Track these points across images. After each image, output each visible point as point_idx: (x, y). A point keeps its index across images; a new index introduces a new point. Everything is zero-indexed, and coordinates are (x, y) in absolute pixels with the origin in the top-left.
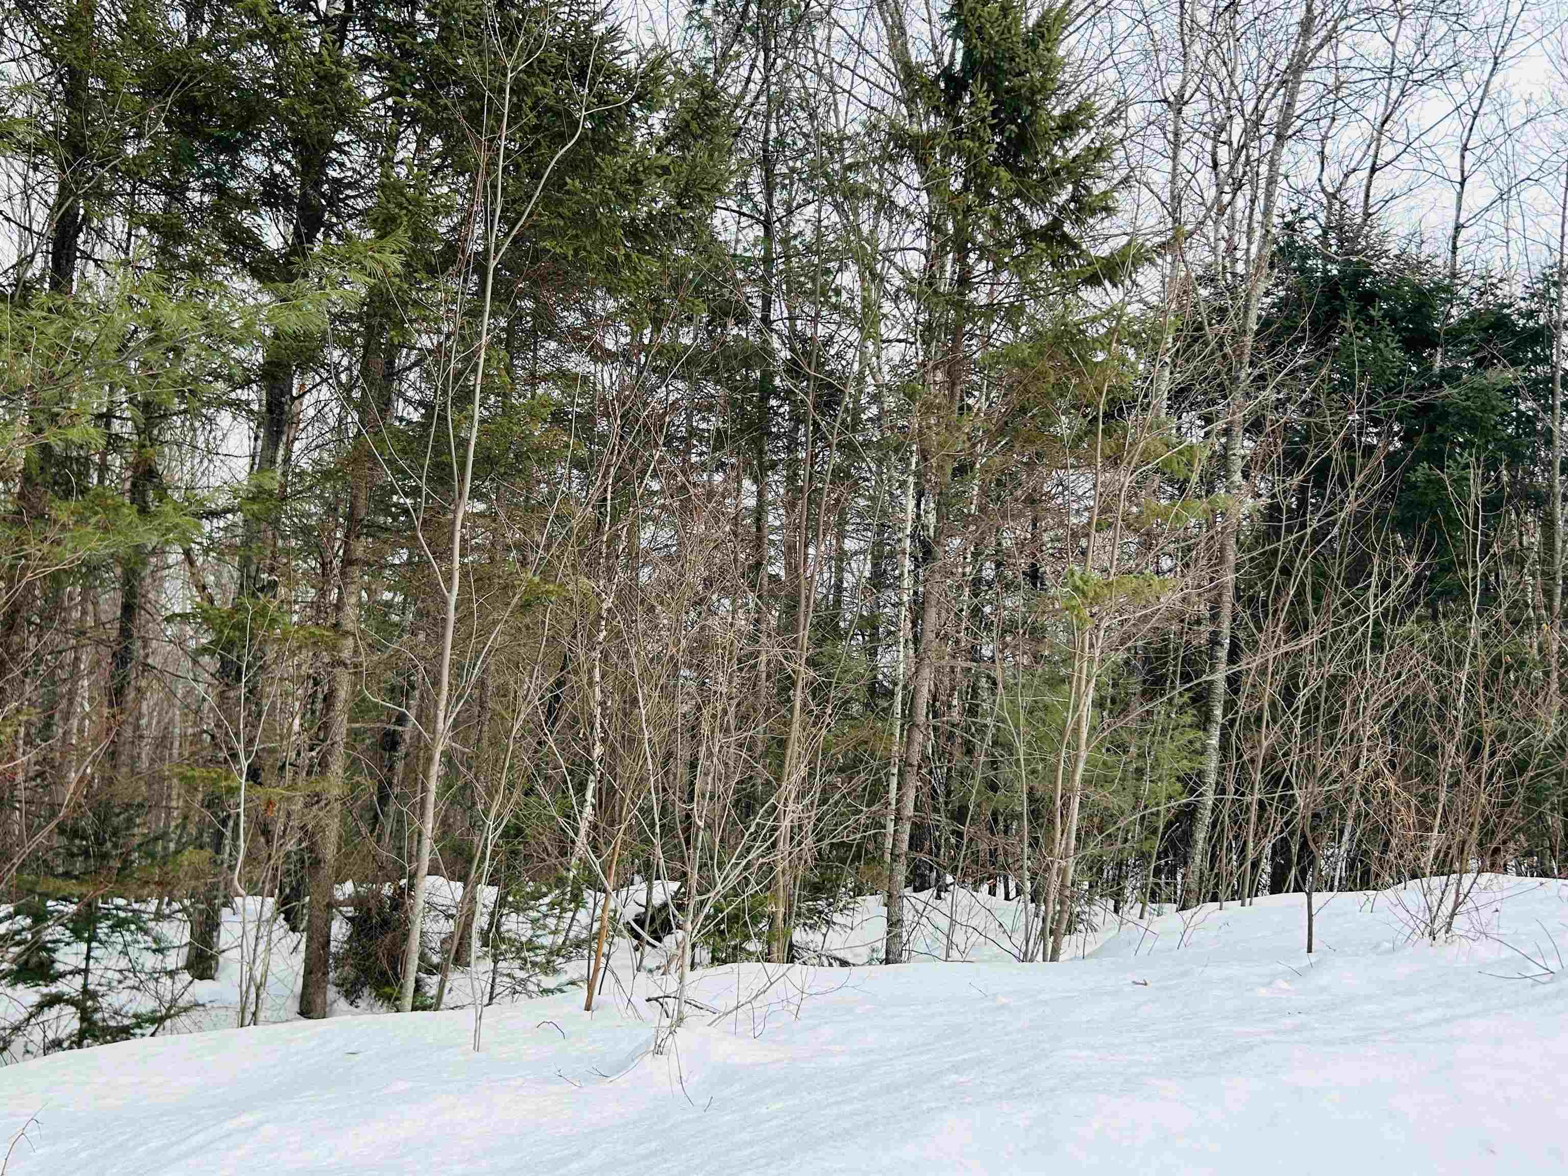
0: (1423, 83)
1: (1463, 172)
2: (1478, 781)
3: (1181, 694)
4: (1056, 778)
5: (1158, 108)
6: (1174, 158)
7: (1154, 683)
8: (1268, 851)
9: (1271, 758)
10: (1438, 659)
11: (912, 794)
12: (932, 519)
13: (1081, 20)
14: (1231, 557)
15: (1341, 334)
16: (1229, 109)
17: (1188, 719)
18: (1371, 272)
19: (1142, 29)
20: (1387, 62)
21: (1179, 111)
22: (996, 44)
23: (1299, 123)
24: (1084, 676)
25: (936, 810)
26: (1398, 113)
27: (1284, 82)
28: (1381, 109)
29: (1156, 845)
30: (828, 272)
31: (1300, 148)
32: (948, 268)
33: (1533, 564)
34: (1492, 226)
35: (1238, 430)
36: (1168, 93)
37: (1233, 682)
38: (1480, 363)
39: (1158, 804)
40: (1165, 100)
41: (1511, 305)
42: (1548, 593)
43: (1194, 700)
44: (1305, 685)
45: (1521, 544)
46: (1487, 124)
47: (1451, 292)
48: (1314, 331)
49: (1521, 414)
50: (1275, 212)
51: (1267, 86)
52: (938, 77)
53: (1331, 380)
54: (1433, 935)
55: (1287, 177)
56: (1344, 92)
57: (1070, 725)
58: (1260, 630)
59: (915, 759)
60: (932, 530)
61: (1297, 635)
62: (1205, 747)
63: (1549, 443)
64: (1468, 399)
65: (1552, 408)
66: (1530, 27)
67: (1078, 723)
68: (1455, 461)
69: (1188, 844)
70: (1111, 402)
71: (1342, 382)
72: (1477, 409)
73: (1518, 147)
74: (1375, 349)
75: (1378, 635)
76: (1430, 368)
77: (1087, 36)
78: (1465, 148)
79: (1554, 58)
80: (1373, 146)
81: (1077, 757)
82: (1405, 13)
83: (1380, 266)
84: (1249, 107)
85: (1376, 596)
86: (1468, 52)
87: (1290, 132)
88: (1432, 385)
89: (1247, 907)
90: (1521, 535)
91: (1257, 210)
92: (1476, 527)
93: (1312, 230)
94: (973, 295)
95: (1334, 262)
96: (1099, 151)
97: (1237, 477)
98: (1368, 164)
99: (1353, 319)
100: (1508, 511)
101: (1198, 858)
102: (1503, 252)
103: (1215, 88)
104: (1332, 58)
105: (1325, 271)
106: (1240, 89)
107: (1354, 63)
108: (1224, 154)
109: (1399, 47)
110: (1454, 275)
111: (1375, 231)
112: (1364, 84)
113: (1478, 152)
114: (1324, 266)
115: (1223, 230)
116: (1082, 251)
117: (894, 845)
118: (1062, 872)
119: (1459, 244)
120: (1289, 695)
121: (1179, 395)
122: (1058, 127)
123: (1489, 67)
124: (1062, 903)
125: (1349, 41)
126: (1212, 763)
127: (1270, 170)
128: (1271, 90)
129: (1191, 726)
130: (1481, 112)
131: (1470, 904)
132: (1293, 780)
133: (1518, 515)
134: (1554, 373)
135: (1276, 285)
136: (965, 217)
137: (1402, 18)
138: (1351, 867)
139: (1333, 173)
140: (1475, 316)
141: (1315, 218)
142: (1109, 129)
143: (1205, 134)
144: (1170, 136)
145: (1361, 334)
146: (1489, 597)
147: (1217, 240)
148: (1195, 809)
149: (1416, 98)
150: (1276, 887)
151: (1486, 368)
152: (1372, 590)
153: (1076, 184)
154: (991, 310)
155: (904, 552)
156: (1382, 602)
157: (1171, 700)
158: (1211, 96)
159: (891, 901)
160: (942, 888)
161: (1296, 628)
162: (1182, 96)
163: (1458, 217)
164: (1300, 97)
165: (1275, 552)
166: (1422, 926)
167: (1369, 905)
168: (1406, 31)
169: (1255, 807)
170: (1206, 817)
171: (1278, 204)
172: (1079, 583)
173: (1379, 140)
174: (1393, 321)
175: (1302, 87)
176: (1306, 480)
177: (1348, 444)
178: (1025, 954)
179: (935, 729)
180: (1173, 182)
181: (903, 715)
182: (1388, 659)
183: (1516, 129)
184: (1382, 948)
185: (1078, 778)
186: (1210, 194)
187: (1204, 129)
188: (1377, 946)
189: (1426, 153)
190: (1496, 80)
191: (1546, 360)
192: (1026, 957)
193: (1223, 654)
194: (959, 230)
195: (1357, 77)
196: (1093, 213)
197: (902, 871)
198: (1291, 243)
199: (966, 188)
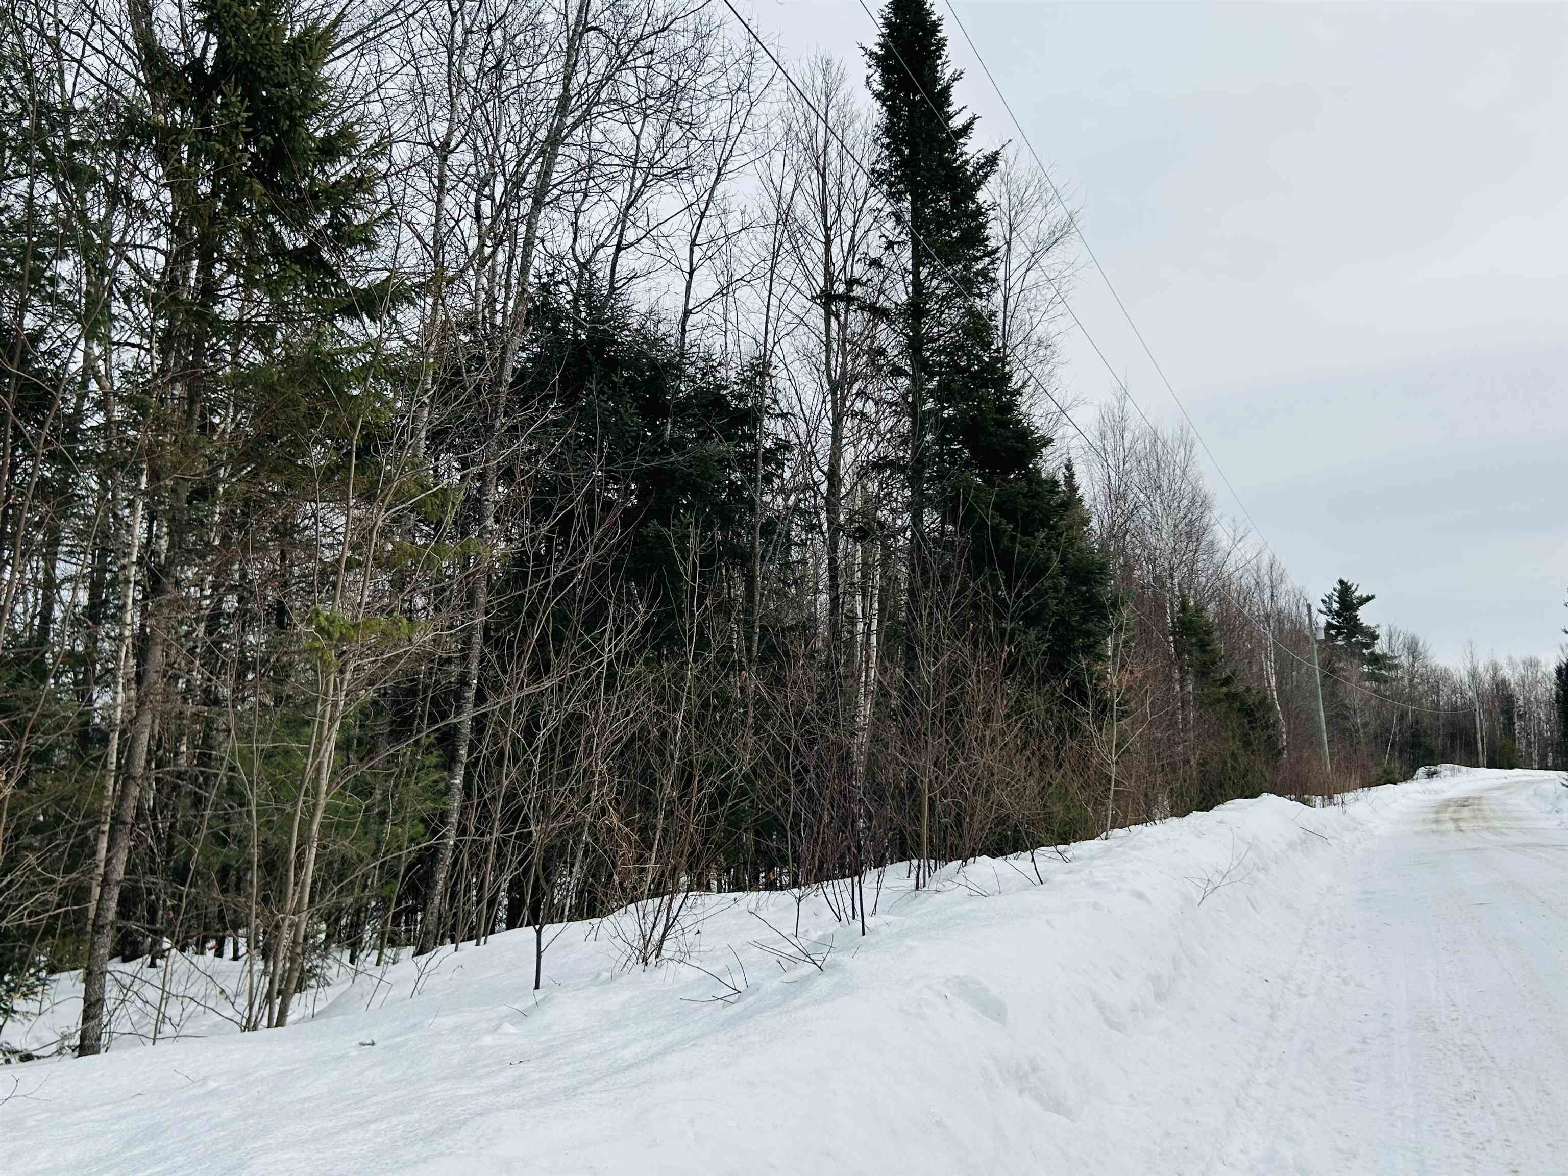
0: (660, 178)
1: (691, 264)
2: (688, 813)
3: (427, 736)
4: (291, 828)
5: (423, 151)
6: (439, 202)
7: (402, 724)
8: (505, 886)
9: (511, 796)
10: (661, 699)
11: (123, 856)
12: (164, 543)
13: (348, 47)
14: (482, 598)
15: (587, 395)
16: (492, 166)
17: (432, 760)
18: (616, 342)
19: (410, 69)
20: (633, 152)
21: (444, 159)
22: (253, 47)
23: (556, 192)
24: (327, 721)
25: (153, 872)
26: (640, 201)
27: (542, 152)
28: (626, 195)
29: (397, 888)
30: (42, 257)
31: (556, 215)
32: (193, 274)
33: (738, 615)
34: (714, 315)
35: (492, 476)
36: (434, 138)
37: (479, 724)
38: (701, 435)
39: (400, 848)
40: (431, 144)
41: (726, 388)
42: (749, 639)
43: (440, 740)
44: (545, 726)
45: (729, 594)
46: (711, 226)
47: (680, 369)
48: (563, 390)
49: (732, 483)
50: (532, 271)
51: (529, 150)
52: (185, 68)
53: (578, 436)
54: (645, 960)
55: (542, 241)
56: (595, 173)
57: (310, 773)
58: (505, 672)
59: (129, 814)
60: (163, 557)
61: (537, 679)
62: (449, 788)
63: (752, 510)
64: (690, 467)
65: (755, 480)
66: (747, 148)
67: (318, 770)
68: (680, 520)
69: (428, 886)
70: (367, 437)
71: (587, 439)
72: (698, 476)
73: (735, 249)
74: (615, 412)
75: (611, 675)
76: (662, 435)
77: (355, 64)
78: (693, 243)
79: (764, 179)
80: (619, 227)
81: (315, 806)
82: (649, 112)
83: (624, 337)
84: (511, 167)
85: (610, 640)
86: (698, 159)
87: (547, 199)
88: (663, 450)
89: (482, 947)
90: (729, 588)
91: (515, 268)
92: (694, 580)
93: (565, 295)
94: (218, 309)
95: (583, 327)
96: (361, 181)
97: (490, 522)
98: (615, 241)
99: (598, 384)
100: (720, 568)
101: (437, 900)
102: (722, 340)
103: (480, 143)
104: (586, 138)
105: (575, 335)
106: (502, 149)
107: (606, 147)
108: (486, 207)
109: (642, 142)
110: (682, 355)
111: (620, 305)
112: (613, 169)
113: (704, 248)
114: (575, 330)
115: (484, 280)
116: (340, 280)
117: (97, 915)
118: (295, 926)
119: (687, 328)
120: (530, 733)
121: (436, 436)
122: (318, 149)
123: (713, 176)
124: (292, 960)
125: (601, 126)
126: (455, 803)
127: (527, 231)
128: (532, 156)
129: (435, 767)
130: (708, 213)
131: (678, 927)
132: (531, 816)
133: (727, 571)
134: (757, 451)
135: (531, 342)
136: (211, 224)
137: (646, 116)
138: (580, 895)
139: (583, 243)
140: (699, 392)
141: (568, 284)
142: (372, 161)
143: (469, 185)
144: (436, 181)
145: (605, 398)
146: (703, 644)
147: (477, 289)
148: (437, 850)
149: (654, 190)
150: (511, 925)
151: (706, 441)
152: (607, 636)
153: (335, 211)
154: (240, 327)
155: (127, 581)
156: (616, 645)
157: (417, 742)
158: (475, 148)
159: (93, 979)
160: (157, 954)
161: (539, 670)
162: (448, 145)
163: (687, 303)
164: (558, 168)
165: (522, 597)
166: (637, 953)
167: (593, 933)
168: (648, 128)
169: (493, 846)
170: (448, 857)
171: (536, 263)
172: (324, 623)
173: (624, 222)
174: (633, 389)
175: (560, 158)
176: (551, 531)
177: (589, 498)
178: (248, 1020)
179: (158, 780)
180: (436, 225)
181: (119, 766)
182: (619, 698)
183: (734, 234)
184: (601, 978)
185: (315, 827)
186: (473, 244)
187: (468, 179)
188: (598, 975)
189: (662, 242)
190: (720, 188)
191: (751, 438)
192: (250, 1025)
193: (470, 694)
194: (203, 237)
195: (606, 160)
196: (352, 244)
197: (106, 941)
198: (545, 304)
199: (214, 194)
